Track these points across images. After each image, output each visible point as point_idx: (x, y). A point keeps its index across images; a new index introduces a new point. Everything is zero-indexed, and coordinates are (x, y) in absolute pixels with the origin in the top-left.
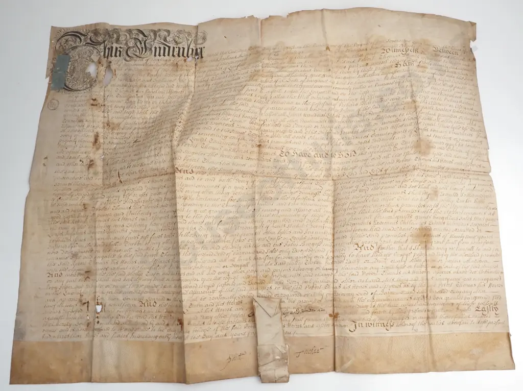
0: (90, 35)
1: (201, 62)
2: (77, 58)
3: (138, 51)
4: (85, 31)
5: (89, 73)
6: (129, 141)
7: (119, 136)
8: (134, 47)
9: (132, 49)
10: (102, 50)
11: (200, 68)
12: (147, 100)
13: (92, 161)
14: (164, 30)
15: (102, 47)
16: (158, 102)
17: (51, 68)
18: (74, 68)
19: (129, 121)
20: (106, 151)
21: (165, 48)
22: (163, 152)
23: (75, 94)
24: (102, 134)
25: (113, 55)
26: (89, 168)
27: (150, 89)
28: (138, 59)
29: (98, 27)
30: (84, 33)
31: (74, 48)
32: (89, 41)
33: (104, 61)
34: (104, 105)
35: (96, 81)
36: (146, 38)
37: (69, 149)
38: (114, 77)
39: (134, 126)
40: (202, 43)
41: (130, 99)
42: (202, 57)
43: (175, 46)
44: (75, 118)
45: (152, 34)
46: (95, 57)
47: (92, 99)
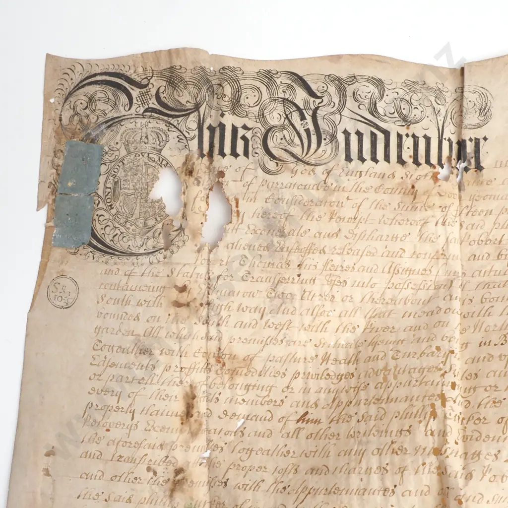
0: (157, 83)
1: (479, 183)
2: (123, 152)
3: (297, 140)
4: (140, 70)
5: (160, 201)
6: (279, 413)
7: (251, 395)
8: (283, 128)
9: (279, 135)
10: (192, 134)
11: (473, 199)
12: (327, 288)
13: (179, 471)
14: (368, 80)
15: (192, 122)
16: (358, 297)
17: (51, 179)
18: (116, 183)
19: (278, 351)
20: (214, 437)
21: (374, 136)
22: (411, 482)
23: (125, 264)
24: (204, 388)
25: (227, 149)
26: (173, 491)
27: (337, 260)
28: (301, 167)
29: (177, 63)
30: (138, 79)
31: (112, 123)
32: (153, 103)
33: (201, 165)
34: (208, 304)
35: (181, 229)
36: (318, 101)
37: (116, 434)
38: (234, 219)
39: (292, 368)
40: (479, 126)
41: (280, 289)
42: (479, 168)
43: (403, 131)
44: (128, 342)
45: (332, 89)
46: (174, 154)
47: (176, 287)
